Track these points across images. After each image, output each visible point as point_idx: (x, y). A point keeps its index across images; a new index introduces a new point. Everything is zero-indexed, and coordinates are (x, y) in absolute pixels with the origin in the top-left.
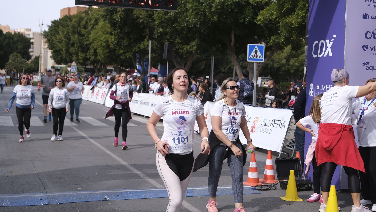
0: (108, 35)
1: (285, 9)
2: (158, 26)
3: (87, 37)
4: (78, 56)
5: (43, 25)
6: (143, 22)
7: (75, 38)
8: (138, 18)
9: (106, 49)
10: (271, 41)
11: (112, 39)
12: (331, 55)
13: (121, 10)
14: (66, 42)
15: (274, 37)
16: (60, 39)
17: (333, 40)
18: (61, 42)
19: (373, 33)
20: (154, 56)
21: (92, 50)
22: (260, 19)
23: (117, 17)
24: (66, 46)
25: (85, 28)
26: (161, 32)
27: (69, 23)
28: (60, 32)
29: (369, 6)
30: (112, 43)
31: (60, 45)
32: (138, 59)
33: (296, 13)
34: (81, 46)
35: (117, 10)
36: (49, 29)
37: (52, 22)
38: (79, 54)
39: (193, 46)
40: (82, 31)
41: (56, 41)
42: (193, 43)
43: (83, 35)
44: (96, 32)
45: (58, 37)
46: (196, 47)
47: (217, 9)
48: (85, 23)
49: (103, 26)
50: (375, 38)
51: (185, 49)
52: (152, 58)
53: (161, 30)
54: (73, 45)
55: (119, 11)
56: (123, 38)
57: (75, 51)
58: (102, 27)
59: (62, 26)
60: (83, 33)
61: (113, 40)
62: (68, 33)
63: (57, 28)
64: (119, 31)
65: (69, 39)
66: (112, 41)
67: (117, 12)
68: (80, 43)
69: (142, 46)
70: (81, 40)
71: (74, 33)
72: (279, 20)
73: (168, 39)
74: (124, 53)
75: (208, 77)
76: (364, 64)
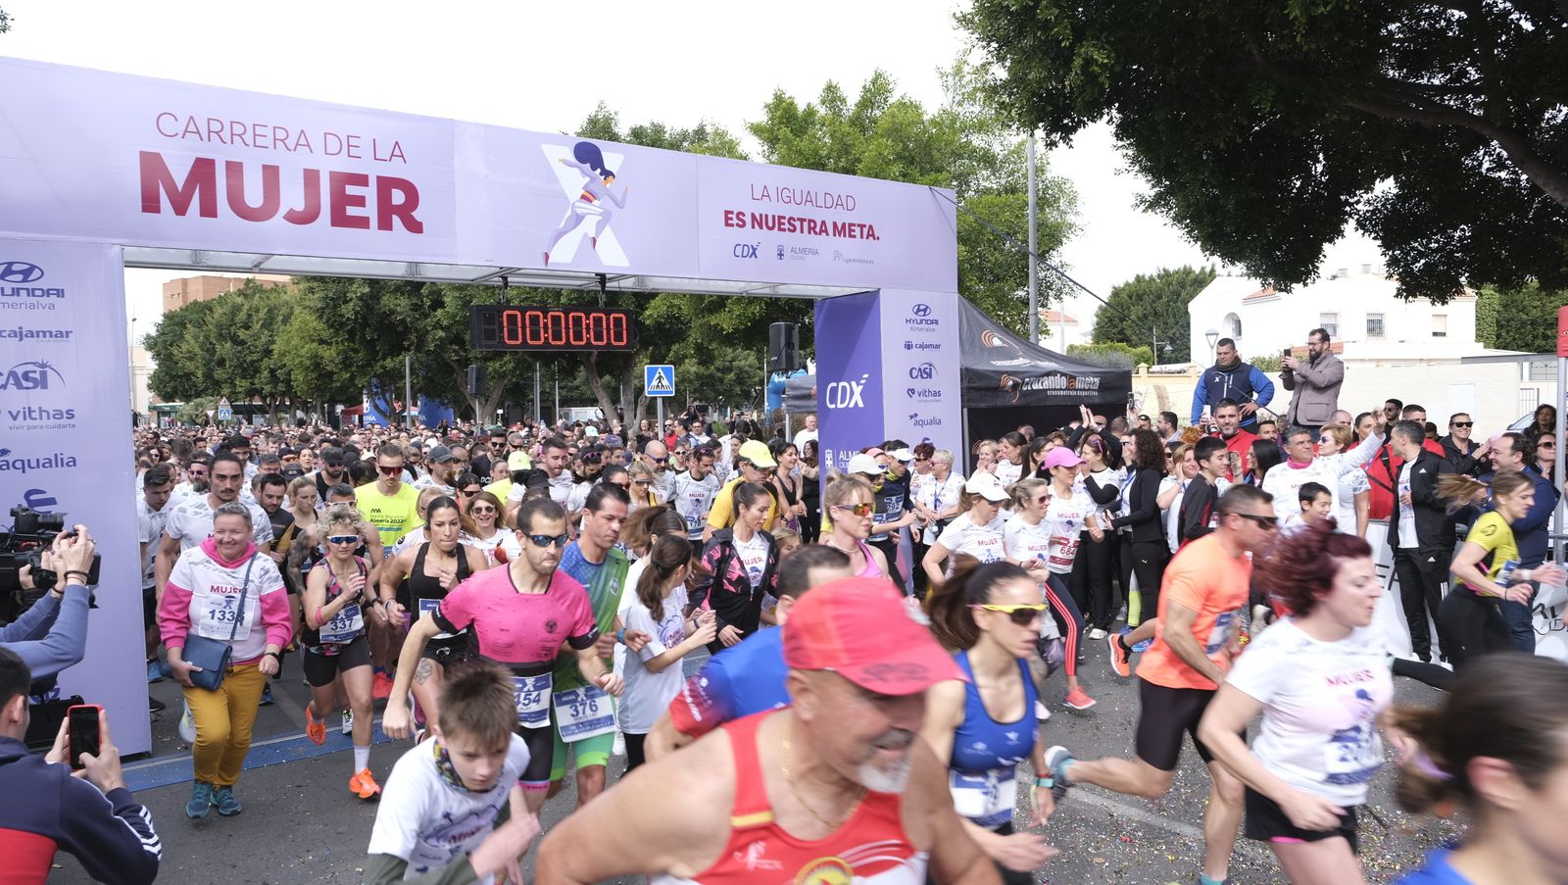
0: (315, 345)
1: (706, 302)
2: (435, 327)
3: (253, 345)
4: (235, 385)
5: (134, 320)
6: (403, 321)
7: (225, 349)
8: (392, 312)
9: (312, 371)
10: (671, 354)
11: (329, 353)
12: (861, 405)
13: (354, 296)
14: (204, 359)
15: (677, 346)
16: (189, 352)
17: (863, 382)
18: (191, 359)
19: (920, 369)
20: (415, 381)
21: (266, 372)
22: (651, 315)
23: (348, 311)
24: (205, 365)
25: (247, 327)
26: (440, 337)
27: (209, 318)
28: (188, 337)
29: (912, 329)
30: (332, 361)
31: (190, 366)
32: (377, 388)
33: (727, 309)
34: (240, 366)
35: (345, 296)
36: (157, 331)
37: (165, 316)
38: (237, 382)
39: (506, 363)
40: (240, 334)
41: (181, 355)
42: (506, 358)
43: (243, 343)
44: (286, 338)
45: (185, 347)
46: (512, 364)
47: (571, 300)
48: (245, 317)
49: (303, 326)
50: (922, 377)
51: (490, 369)
52: (412, 387)
53: (441, 334)
54: (221, 363)
55: (352, 299)
56: (356, 351)
57: (226, 376)
58: (300, 328)
59: (190, 323)
60: (241, 338)
61: (334, 355)
62: (207, 338)
63: (176, 328)
64: (347, 337)
65: (212, 351)
66: (331, 356)
67: (346, 302)
68: (238, 359)
69: (389, 363)
70: (239, 352)
71: (221, 337)
72: (691, 319)
73: (454, 351)
74: (352, 378)
75: (500, 412)
76: (912, 417)
